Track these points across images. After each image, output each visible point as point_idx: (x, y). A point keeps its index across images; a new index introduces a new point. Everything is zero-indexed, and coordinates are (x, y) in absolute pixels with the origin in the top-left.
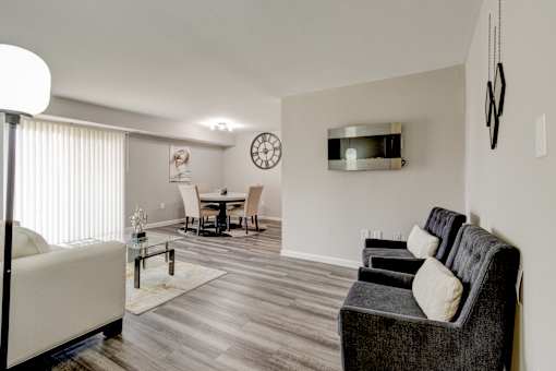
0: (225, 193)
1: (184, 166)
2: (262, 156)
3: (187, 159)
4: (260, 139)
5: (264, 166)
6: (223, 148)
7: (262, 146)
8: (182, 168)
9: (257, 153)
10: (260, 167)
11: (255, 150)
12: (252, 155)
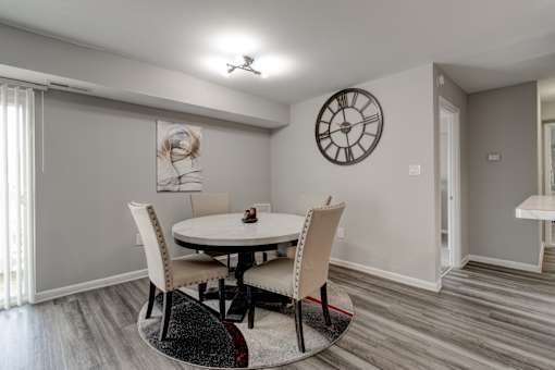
0: (251, 218)
1: (188, 162)
2: (339, 138)
3: (195, 149)
4: (334, 105)
5: (342, 158)
6: (270, 131)
7: (339, 119)
8: (185, 166)
9: (329, 134)
10: (335, 161)
11: (323, 128)
12: (318, 138)
